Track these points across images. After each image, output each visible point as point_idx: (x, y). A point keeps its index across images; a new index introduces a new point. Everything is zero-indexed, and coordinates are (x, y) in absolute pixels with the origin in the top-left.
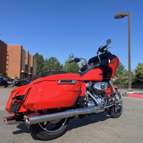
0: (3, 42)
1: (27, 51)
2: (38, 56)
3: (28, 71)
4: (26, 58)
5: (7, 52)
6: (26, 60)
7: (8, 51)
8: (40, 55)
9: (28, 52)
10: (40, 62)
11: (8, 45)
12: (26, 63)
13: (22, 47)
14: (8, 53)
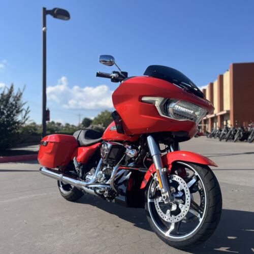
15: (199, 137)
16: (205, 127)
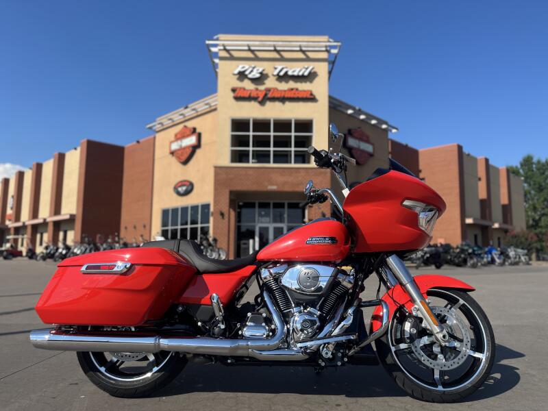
0: (407, 146)
1: (483, 157)
2: (532, 163)
3: (490, 219)
4: (480, 179)
5: (420, 171)
6: (482, 186)
7: (421, 168)
8: (539, 162)
9: (487, 160)
10: (541, 186)
11: (420, 150)
12: (483, 194)
13: (460, 148)
14: (423, 171)
15: (14, 259)
16: (16, 241)
